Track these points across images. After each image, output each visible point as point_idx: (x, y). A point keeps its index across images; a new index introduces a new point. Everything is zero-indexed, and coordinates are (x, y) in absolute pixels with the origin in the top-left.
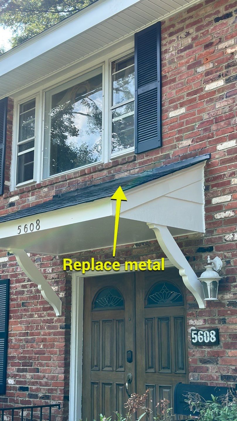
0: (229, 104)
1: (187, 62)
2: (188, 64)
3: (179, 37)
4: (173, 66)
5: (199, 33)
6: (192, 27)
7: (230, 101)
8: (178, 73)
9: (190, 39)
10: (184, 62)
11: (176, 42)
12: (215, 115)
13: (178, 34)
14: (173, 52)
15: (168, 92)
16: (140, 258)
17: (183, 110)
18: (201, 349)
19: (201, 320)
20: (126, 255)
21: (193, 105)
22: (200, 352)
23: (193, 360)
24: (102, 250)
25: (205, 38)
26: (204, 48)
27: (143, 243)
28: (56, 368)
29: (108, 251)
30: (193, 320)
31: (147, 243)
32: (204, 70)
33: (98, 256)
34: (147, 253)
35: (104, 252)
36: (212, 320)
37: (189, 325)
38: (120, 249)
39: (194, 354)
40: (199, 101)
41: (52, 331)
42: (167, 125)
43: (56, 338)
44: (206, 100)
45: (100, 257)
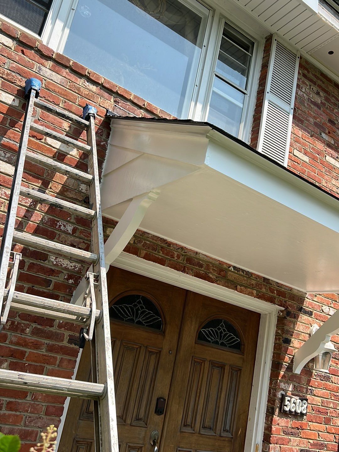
3: (312, 87)
5: (327, 104)
6: (322, 91)
9: (320, 100)
13: (311, 83)
14: (305, 95)
15: (296, 127)
16: (236, 287)
17: (306, 159)
18: (287, 418)
19: (291, 385)
20: (218, 273)
21: (315, 162)
22: (285, 421)
23: (277, 429)
24: (182, 248)
25: (331, 113)
26: (328, 120)
27: (243, 271)
28: (37, 415)
29: (193, 255)
30: (284, 384)
31: (247, 273)
32: (327, 140)
33: (175, 252)
34: (246, 285)
35: (186, 252)
36: (301, 388)
37: (280, 388)
38: (211, 260)
39: (279, 422)
40: (320, 164)
41: (46, 342)
42: (291, 159)
43: (53, 357)
44: (325, 168)
45: (177, 256)
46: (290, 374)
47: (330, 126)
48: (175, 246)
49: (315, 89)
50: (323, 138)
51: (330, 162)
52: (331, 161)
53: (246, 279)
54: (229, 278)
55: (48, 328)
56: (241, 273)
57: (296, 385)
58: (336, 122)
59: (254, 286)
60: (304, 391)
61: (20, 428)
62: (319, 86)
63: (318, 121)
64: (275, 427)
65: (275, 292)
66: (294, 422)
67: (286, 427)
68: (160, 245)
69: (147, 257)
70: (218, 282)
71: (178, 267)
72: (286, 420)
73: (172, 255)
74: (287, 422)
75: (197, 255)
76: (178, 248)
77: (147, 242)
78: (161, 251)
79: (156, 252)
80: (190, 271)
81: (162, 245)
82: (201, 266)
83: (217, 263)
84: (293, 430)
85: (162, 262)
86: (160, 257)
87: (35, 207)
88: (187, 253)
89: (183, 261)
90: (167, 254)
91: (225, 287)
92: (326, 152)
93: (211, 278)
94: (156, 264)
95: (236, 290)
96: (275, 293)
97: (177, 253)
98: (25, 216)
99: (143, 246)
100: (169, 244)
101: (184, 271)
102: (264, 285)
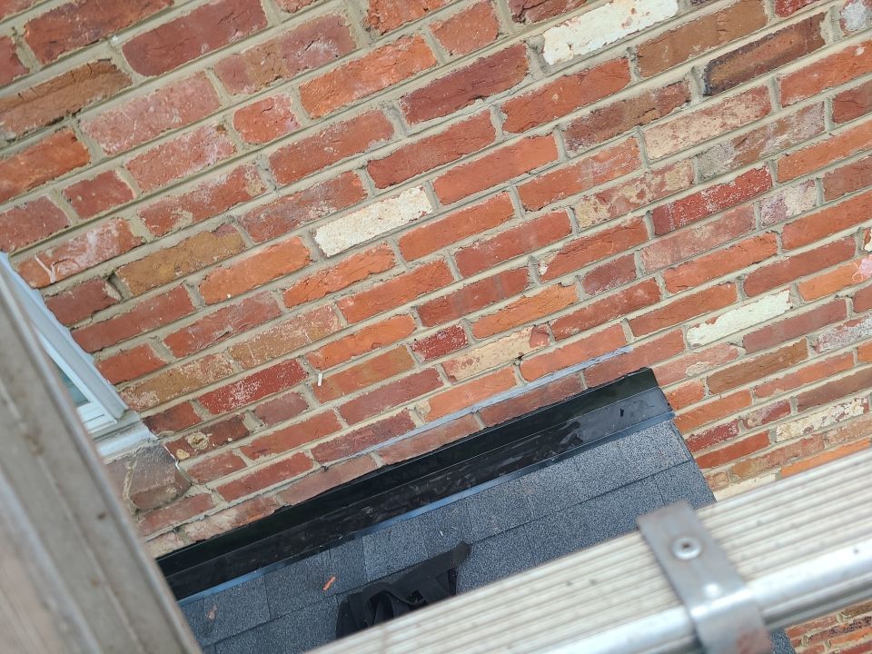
0: (736, 128)
7: (741, 110)
12: (649, 196)
40: (520, 137)
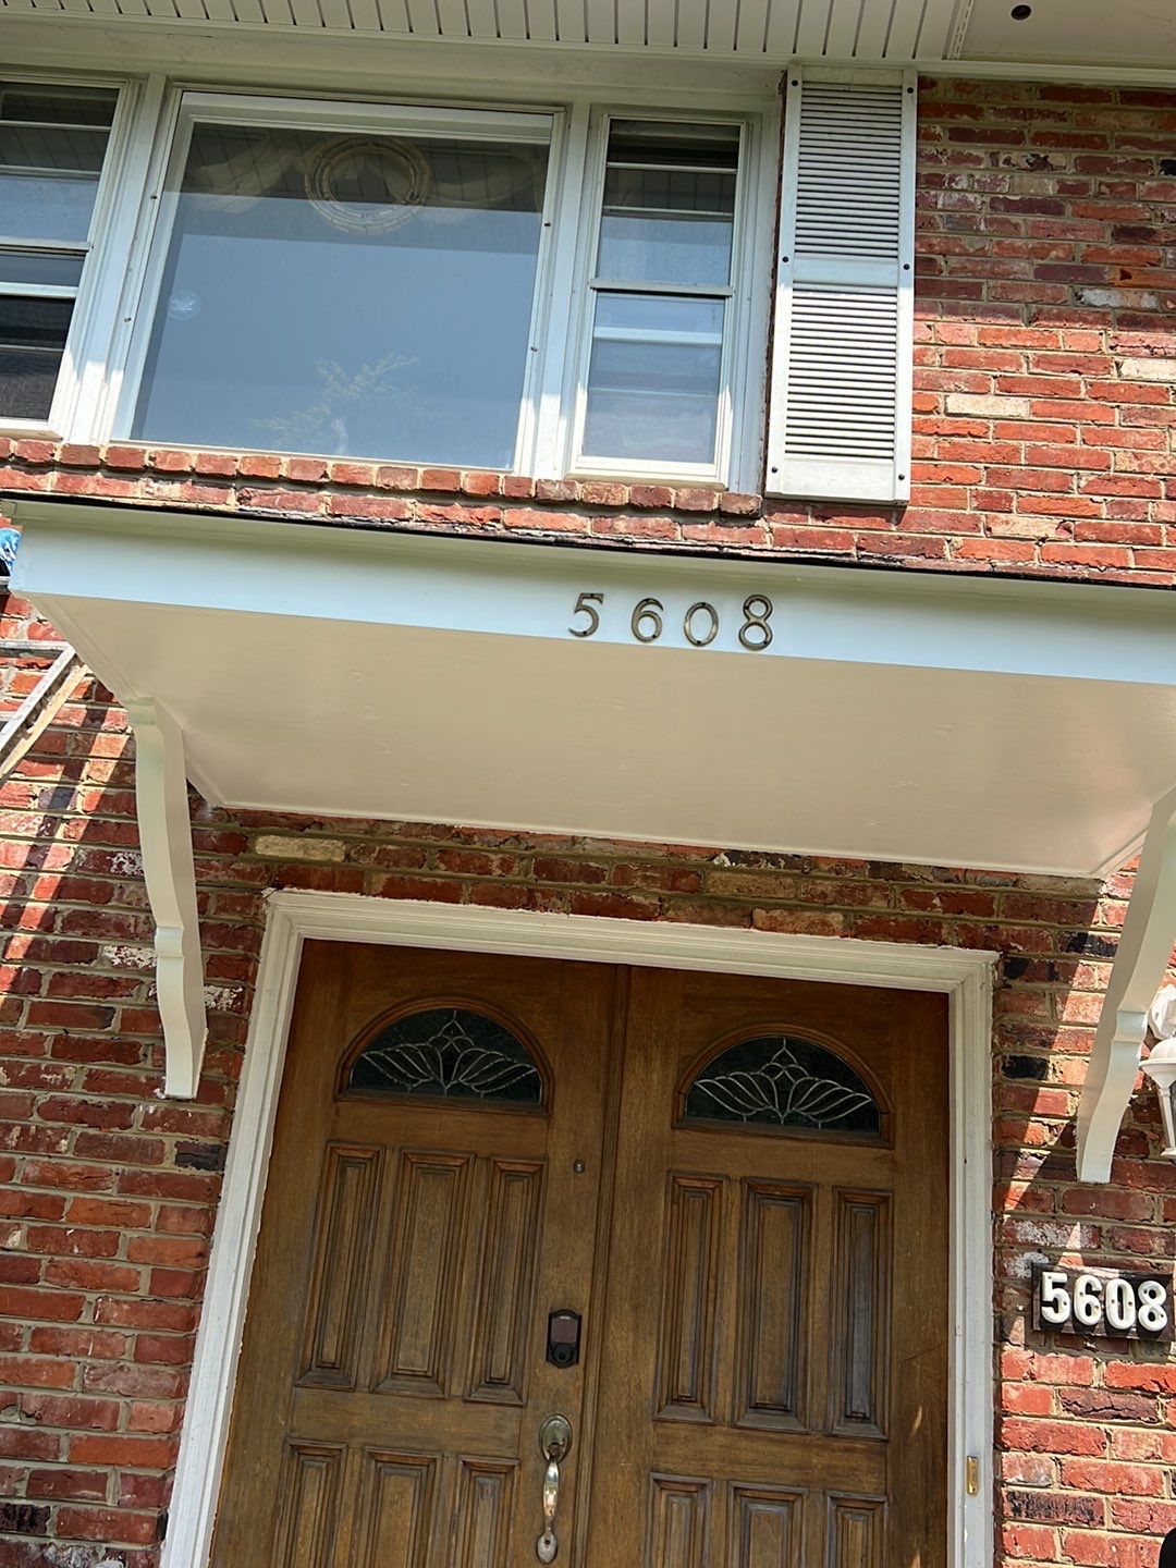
1: (1033, 253)
2: (1040, 262)
3: (1003, 157)
4: (969, 243)
5: (1093, 181)
6: (1059, 148)
8: (994, 275)
9: (1051, 182)
10: (1020, 247)
11: (982, 166)
12: (1168, 469)
13: (995, 147)
14: (971, 197)
15: (945, 319)
16: (751, 915)
17: (1017, 407)
18: (1075, 1352)
19: (1077, 1228)
20: (666, 885)
21: (1062, 404)
22: (1066, 1362)
23: (1025, 1395)
24: (518, 837)
25: (1119, 206)
26: (1112, 235)
27: (773, 858)
28: (113, 1362)
29: (559, 850)
30: (1038, 1224)
31: (793, 861)
32: (1117, 305)
33: (492, 856)
34: (795, 902)
35: (533, 847)
36: (1133, 1235)
37: (1015, 1242)
38: (632, 852)
39: (1035, 1367)
40: (1094, 402)
41: (114, 1168)
42: (936, 433)
43: (139, 1206)
44: (1123, 406)
45: (501, 866)
46: (1065, 1187)
47: (1124, 251)
48: (491, 838)
49: (1019, 156)
50: (1091, 305)
51: (1145, 377)
52: (1153, 372)
53: (789, 881)
54: (719, 891)
55: (115, 1133)
56: (764, 865)
57: (1106, 1226)
58: (1157, 226)
59: (829, 900)
60: (1156, 1247)
61: (71, 1395)
62: (1040, 138)
63: (1057, 258)
64: (1017, 1389)
65: (937, 901)
66: (1116, 1367)
67: (1076, 1385)
68: (434, 847)
69: (394, 890)
70: (671, 913)
71: (506, 896)
72: (1072, 1360)
73: (480, 867)
74: (1084, 1368)
75: (577, 846)
76: (501, 840)
77: (389, 847)
78: (442, 861)
79: (425, 869)
80: (554, 899)
81: (442, 843)
82: (596, 876)
83: (660, 854)
84: (1117, 1400)
85: (447, 893)
86: (438, 880)
87: (52, 834)
88: (537, 849)
89: (526, 876)
90: (463, 868)
91: (700, 923)
92: (1119, 349)
93: (638, 905)
94: (431, 903)
95: (752, 924)
96: (935, 906)
97: (501, 855)
98: (28, 863)
99: (379, 860)
100: (468, 835)
101: (531, 904)
102: (876, 887)
